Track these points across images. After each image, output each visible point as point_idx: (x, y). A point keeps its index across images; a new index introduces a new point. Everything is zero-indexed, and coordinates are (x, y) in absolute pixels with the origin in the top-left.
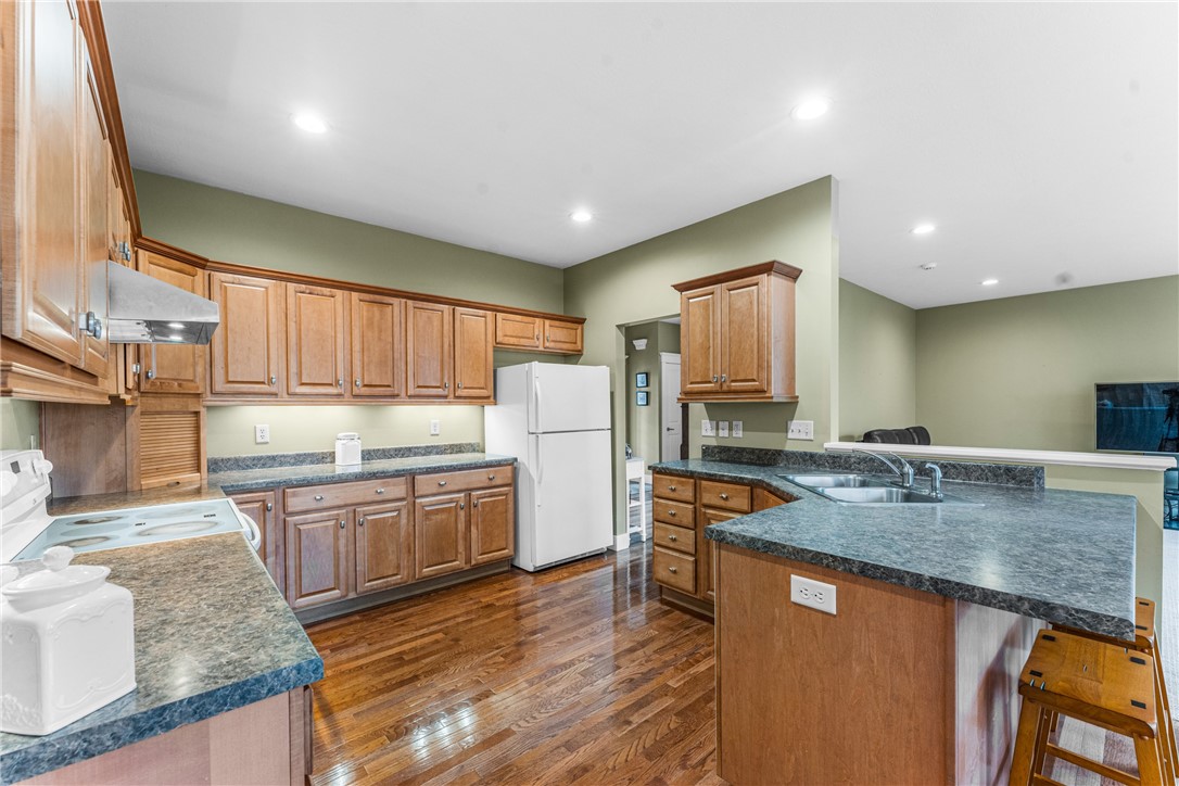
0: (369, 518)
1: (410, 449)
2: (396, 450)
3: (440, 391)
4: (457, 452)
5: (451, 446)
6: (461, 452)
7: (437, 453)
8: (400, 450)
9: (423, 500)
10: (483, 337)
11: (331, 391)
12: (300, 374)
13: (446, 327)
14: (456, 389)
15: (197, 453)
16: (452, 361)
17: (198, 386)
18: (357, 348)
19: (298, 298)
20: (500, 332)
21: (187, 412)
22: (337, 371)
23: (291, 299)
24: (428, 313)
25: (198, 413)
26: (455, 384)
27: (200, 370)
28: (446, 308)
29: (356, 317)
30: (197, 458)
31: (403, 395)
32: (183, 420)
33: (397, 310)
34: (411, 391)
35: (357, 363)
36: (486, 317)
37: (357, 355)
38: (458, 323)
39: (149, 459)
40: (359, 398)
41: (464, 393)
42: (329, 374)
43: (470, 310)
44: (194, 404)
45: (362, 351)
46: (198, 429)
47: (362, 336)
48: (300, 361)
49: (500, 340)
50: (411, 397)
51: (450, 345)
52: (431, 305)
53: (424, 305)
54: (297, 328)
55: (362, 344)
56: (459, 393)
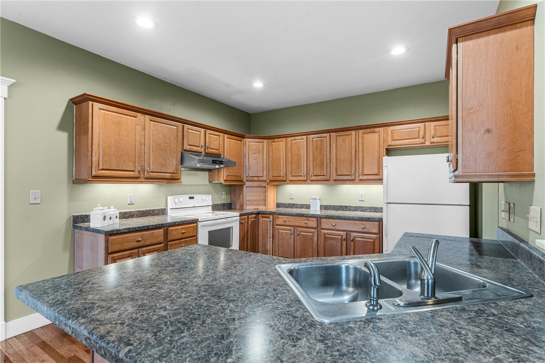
0: (302, 233)
1: (346, 207)
2: (339, 206)
3: (349, 178)
4: (373, 212)
5: (370, 208)
6: (376, 212)
7: (361, 211)
8: (342, 206)
9: (324, 231)
10: (377, 144)
11: (301, 178)
12: (292, 172)
13: (353, 143)
14: (359, 176)
15: (265, 200)
16: (357, 161)
17: (264, 178)
18: (311, 159)
19: (291, 143)
20: (389, 139)
21: (261, 187)
22: (304, 171)
23: (289, 144)
24: (344, 137)
25: (265, 187)
26: (359, 173)
27: (265, 173)
28: (353, 132)
29: (311, 146)
30: (265, 202)
31: (331, 179)
32: (261, 189)
33: (328, 139)
34: (335, 178)
35: (311, 166)
36: (379, 132)
37: (311, 163)
38: (360, 139)
39: (249, 201)
40: (313, 182)
41: (365, 177)
42: (301, 172)
43: (368, 130)
44: (263, 184)
45: (313, 160)
46: (265, 192)
47: (313, 154)
48: (292, 168)
49: (390, 143)
50: (335, 180)
51: (356, 152)
52: (345, 133)
53: (342, 133)
54: (291, 155)
55: (313, 157)
56: (361, 177)
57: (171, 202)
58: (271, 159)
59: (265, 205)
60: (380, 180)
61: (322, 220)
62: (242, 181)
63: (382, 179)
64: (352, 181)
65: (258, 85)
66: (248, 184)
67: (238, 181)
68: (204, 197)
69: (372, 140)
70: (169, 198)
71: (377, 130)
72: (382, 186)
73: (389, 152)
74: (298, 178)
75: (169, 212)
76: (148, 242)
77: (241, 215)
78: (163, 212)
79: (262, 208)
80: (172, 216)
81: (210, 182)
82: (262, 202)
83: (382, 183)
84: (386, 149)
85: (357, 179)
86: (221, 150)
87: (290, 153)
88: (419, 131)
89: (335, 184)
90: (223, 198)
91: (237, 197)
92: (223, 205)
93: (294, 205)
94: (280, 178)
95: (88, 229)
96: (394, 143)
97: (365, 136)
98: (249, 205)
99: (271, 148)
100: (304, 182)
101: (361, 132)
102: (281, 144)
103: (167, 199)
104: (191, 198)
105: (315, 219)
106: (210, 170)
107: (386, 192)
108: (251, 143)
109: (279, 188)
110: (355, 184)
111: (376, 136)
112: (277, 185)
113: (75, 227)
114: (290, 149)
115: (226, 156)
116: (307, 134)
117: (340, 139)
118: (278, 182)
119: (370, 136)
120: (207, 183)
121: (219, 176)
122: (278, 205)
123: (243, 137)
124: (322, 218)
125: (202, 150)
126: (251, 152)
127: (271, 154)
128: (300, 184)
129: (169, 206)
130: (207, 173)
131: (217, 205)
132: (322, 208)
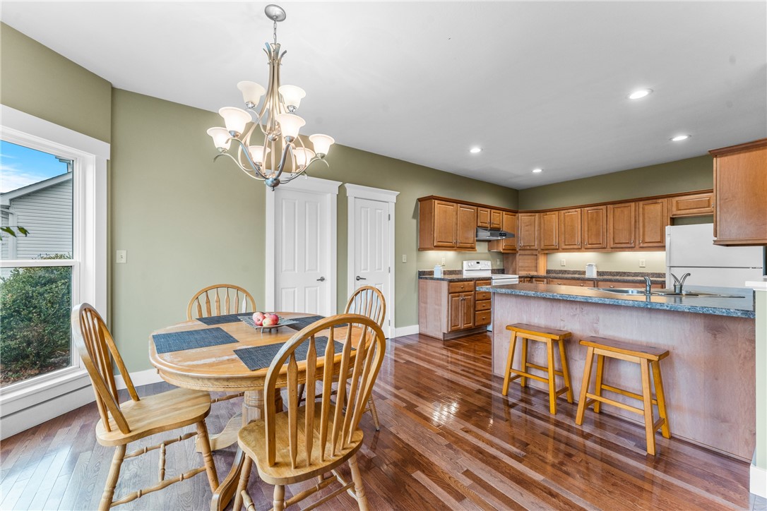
1: (625, 273)
3: (629, 245)
4: (656, 277)
5: (652, 274)
6: (658, 277)
7: (642, 276)
8: (619, 273)
10: (660, 214)
11: (575, 247)
12: (565, 242)
13: (633, 214)
14: (639, 244)
15: (536, 267)
16: (637, 230)
17: (536, 247)
18: (586, 229)
19: (564, 215)
20: (674, 209)
21: (533, 255)
22: (578, 239)
23: (562, 216)
24: (622, 209)
25: (536, 255)
26: (639, 240)
27: (536, 243)
28: (633, 204)
29: (586, 217)
30: (536, 268)
31: (608, 247)
32: (532, 257)
33: (605, 211)
34: (612, 246)
35: (586, 236)
36: (662, 203)
37: (586, 233)
38: (641, 210)
39: (522, 267)
40: (587, 249)
41: (646, 245)
42: (575, 241)
43: (650, 201)
44: (535, 252)
45: (588, 231)
46: (537, 260)
47: (588, 224)
48: (565, 237)
49: (675, 213)
50: (612, 248)
51: (635, 222)
52: (623, 205)
53: (620, 205)
54: (565, 226)
55: (588, 227)
56: (641, 245)
57: (466, 265)
58: (542, 230)
59: (537, 271)
60: (663, 248)
61: (599, 283)
62: (515, 250)
63: (665, 246)
64: (632, 248)
65: (537, 171)
66: (520, 252)
67: (513, 250)
68: (486, 262)
69: (655, 210)
70: (465, 262)
71: (660, 201)
72: (664, 252)
73: (674, 221)
74: (572, 247)
75: (465, 272)
76: (466, 290)
77: (520, 277)
78: (460, 272)
79: (534, 273)
80: (466, 275)
81: (489, 251)
82: (534, 269)
83: (665, 250)
84: (671, 218)
85: (637, 247)
86: (501, 224)
87: (563, 225)
88: (709, 200)
89: (612, 252)
90: (498, 265)
91: (510, 263)
92: (499, 270)
93: (566, 271)
94: (552, 247)
95: (432, 279)
96: (679, 212)
97: (646, 207)
98: (521, 270)
99: (542, 221)
100: (579, 250)
101: (641, 203)
102: (554, 217)
103: (462, 263)
104: (478, 263)
105: (592, 282)
106: (489, 241)
107: (669, 258)
108: (523, 218)
109: (549, 256)
110: (635, 251)
111: (658, 207)
112: (547, 254)
113: (419, 278)
114: (562, 221)
115: (505, 229)
116: (581, 207)
117: (618, 211)
118: (549, 250)
119: (652, 207)
120: (487, 251)
121: (498, 246)
122: (548, 272)
123: (517, 212)
124: (599, 281)
125: (489, 226)
126: (523, 225)
127: (542, 226)
128: (574, 252)
129: (465, 268)
130: (487, 243)
131: (494, 270)
132: (599, 273)
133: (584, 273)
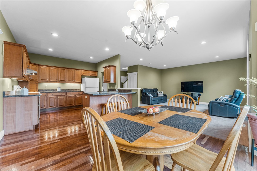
0: (60, 97)
1: (68, 90)
6: (77, 90)
7: (73, 90)
9: (68, 96)
10: (80, 74)
12: (51, 79)
13: (73, 72)
16: (74, 77)
17: (37, 80)
19: (51, 69)
24: (71, 71)
25: (37, 83)
28: (73, 70)
29: (59, 71)
30: (37, 89)
33: (66, 70)
34: (68, 81)
36: (80, 71)
38: (75, 72)
40: (60, 82)
43: (77, 70)
45: (60, 76)
47: (60, 74)
48: (51, 77)
51: (74, 75)
52: (71, 70)
54: (51, 73)
58: (40, 73)
66: (30, 82)
96: (83, 74)
98: (31, 90)
101: (75, 70)
108: (32, 66)
114: (50, 71)
116: (58, 67)
117: (69, 71)
122: (40, 90)
127: (40, 71)
132: (61, 90)
133: (56, 90)
